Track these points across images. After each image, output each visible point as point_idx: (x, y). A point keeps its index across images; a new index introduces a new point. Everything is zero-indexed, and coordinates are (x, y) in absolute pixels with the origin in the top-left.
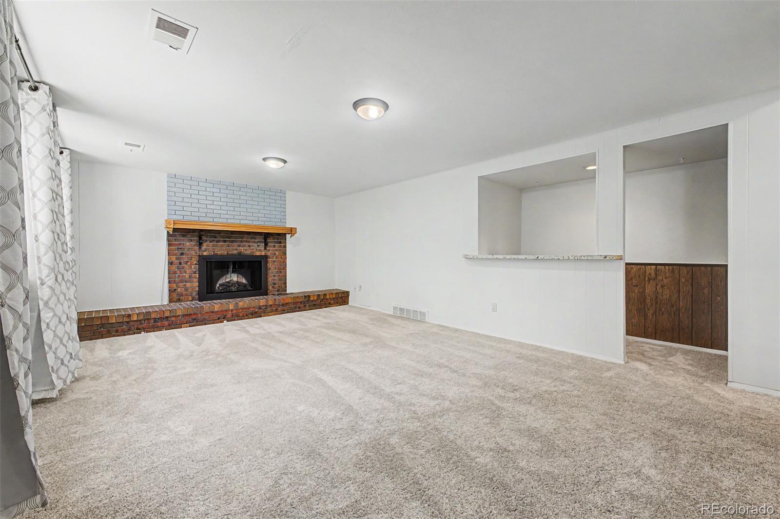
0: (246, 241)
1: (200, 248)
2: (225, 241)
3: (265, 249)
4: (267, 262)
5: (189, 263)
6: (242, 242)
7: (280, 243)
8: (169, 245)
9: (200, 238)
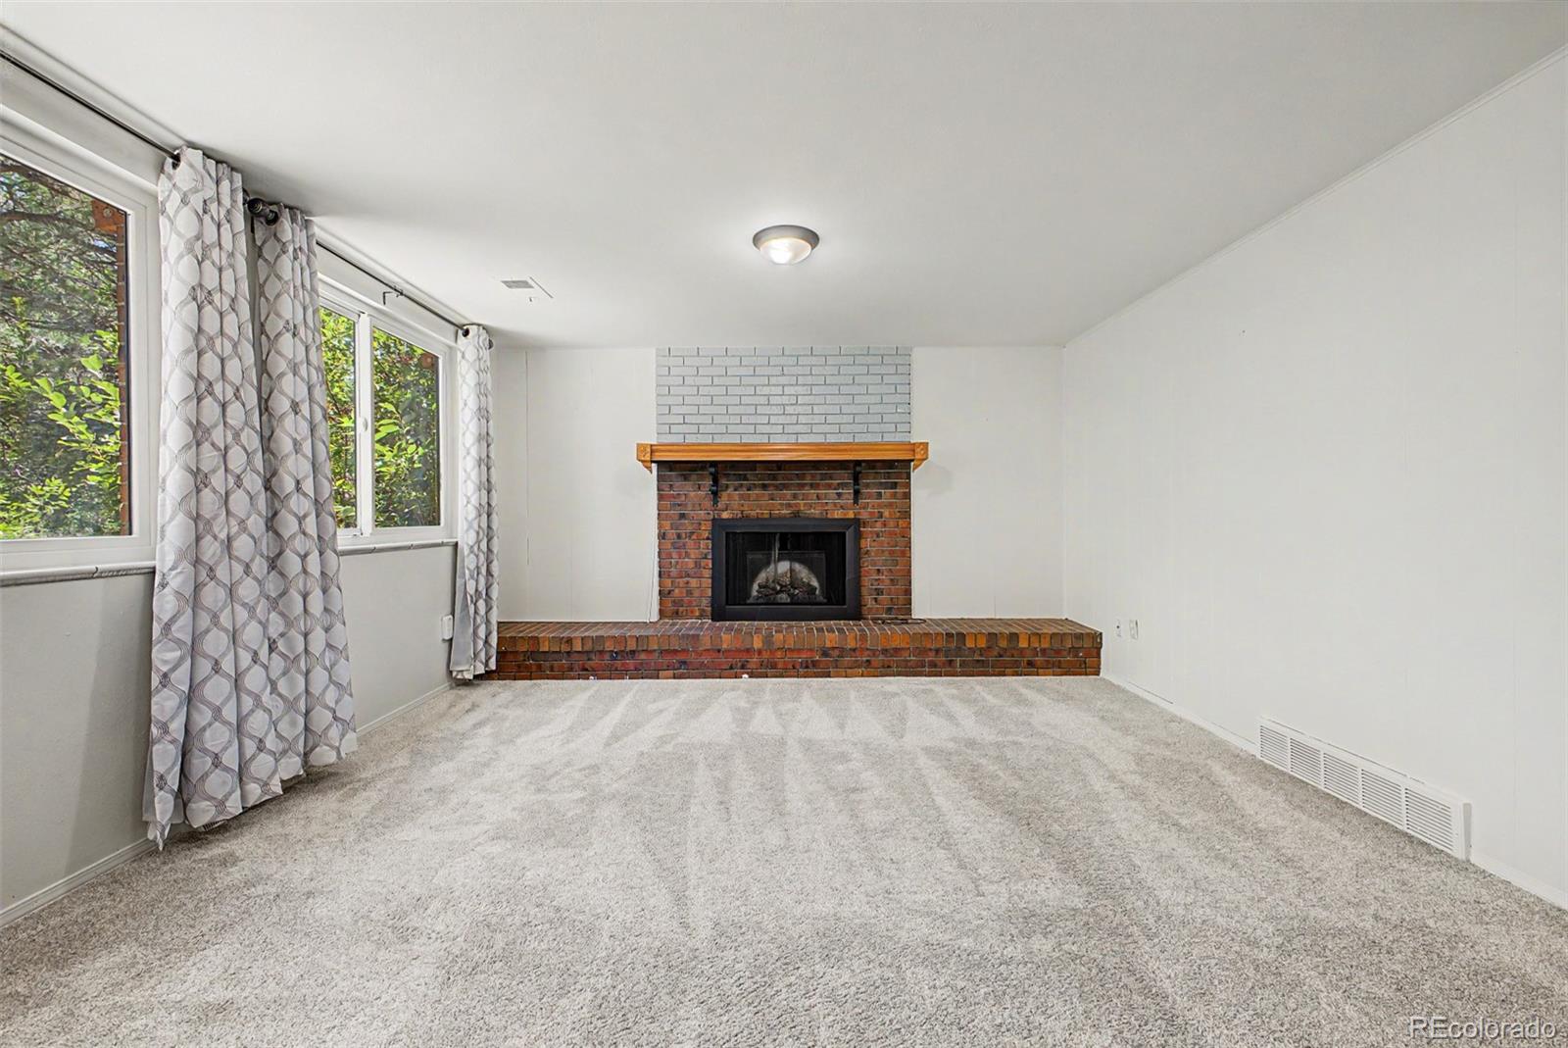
0: (812, 486)
1: (715, 503)
2: (764, 487)
3: (856, 501)
4: (859, 536)
5: (694, 537)
6: (801, 486)
7: (894, 486)
8: (660, 498)
9: (716, 482)
